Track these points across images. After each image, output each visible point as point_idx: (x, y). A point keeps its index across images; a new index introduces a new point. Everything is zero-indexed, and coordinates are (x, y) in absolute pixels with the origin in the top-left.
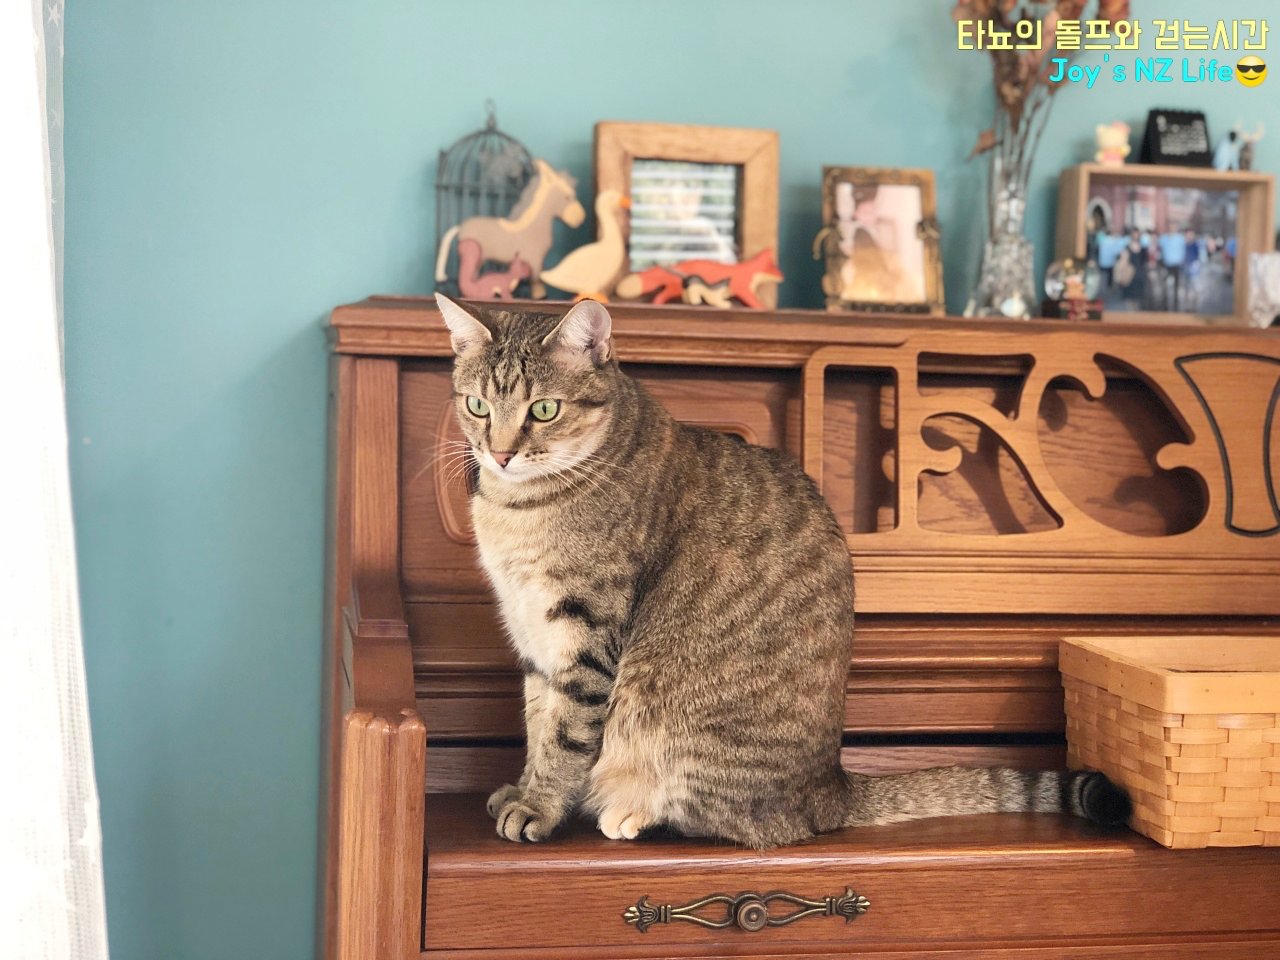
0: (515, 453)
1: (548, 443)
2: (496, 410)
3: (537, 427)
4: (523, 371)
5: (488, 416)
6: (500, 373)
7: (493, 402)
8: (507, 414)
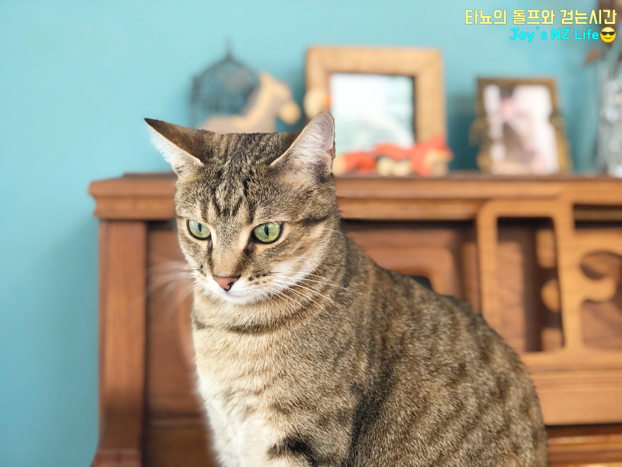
0: (239, 277)
1: (272, 264)
2: (217, 233)
3: (260, 249)
4: (246, 193)
5: (209, 238)
6: (220, 195)
7: (214, 225)
8: (228, 238)
